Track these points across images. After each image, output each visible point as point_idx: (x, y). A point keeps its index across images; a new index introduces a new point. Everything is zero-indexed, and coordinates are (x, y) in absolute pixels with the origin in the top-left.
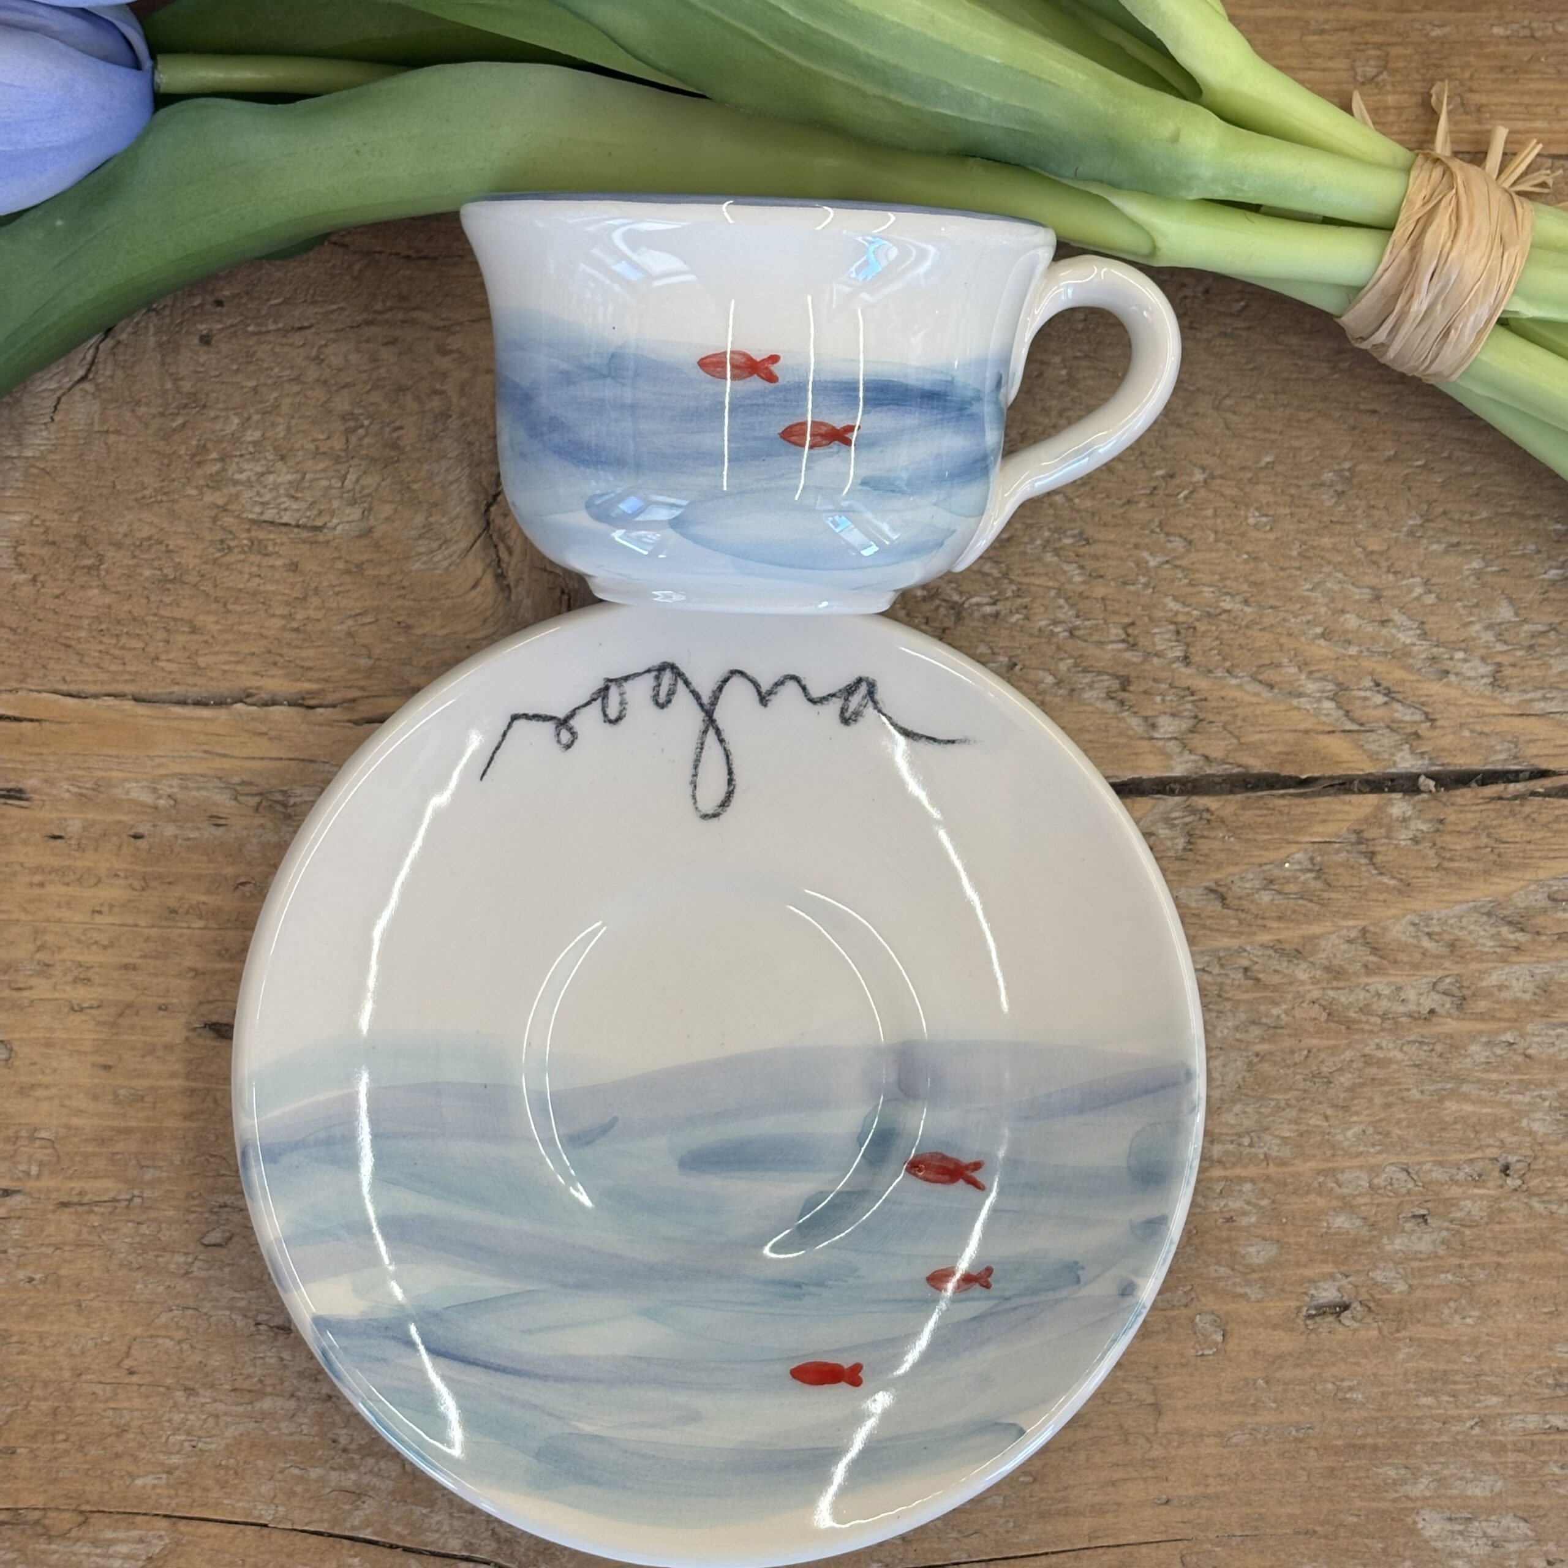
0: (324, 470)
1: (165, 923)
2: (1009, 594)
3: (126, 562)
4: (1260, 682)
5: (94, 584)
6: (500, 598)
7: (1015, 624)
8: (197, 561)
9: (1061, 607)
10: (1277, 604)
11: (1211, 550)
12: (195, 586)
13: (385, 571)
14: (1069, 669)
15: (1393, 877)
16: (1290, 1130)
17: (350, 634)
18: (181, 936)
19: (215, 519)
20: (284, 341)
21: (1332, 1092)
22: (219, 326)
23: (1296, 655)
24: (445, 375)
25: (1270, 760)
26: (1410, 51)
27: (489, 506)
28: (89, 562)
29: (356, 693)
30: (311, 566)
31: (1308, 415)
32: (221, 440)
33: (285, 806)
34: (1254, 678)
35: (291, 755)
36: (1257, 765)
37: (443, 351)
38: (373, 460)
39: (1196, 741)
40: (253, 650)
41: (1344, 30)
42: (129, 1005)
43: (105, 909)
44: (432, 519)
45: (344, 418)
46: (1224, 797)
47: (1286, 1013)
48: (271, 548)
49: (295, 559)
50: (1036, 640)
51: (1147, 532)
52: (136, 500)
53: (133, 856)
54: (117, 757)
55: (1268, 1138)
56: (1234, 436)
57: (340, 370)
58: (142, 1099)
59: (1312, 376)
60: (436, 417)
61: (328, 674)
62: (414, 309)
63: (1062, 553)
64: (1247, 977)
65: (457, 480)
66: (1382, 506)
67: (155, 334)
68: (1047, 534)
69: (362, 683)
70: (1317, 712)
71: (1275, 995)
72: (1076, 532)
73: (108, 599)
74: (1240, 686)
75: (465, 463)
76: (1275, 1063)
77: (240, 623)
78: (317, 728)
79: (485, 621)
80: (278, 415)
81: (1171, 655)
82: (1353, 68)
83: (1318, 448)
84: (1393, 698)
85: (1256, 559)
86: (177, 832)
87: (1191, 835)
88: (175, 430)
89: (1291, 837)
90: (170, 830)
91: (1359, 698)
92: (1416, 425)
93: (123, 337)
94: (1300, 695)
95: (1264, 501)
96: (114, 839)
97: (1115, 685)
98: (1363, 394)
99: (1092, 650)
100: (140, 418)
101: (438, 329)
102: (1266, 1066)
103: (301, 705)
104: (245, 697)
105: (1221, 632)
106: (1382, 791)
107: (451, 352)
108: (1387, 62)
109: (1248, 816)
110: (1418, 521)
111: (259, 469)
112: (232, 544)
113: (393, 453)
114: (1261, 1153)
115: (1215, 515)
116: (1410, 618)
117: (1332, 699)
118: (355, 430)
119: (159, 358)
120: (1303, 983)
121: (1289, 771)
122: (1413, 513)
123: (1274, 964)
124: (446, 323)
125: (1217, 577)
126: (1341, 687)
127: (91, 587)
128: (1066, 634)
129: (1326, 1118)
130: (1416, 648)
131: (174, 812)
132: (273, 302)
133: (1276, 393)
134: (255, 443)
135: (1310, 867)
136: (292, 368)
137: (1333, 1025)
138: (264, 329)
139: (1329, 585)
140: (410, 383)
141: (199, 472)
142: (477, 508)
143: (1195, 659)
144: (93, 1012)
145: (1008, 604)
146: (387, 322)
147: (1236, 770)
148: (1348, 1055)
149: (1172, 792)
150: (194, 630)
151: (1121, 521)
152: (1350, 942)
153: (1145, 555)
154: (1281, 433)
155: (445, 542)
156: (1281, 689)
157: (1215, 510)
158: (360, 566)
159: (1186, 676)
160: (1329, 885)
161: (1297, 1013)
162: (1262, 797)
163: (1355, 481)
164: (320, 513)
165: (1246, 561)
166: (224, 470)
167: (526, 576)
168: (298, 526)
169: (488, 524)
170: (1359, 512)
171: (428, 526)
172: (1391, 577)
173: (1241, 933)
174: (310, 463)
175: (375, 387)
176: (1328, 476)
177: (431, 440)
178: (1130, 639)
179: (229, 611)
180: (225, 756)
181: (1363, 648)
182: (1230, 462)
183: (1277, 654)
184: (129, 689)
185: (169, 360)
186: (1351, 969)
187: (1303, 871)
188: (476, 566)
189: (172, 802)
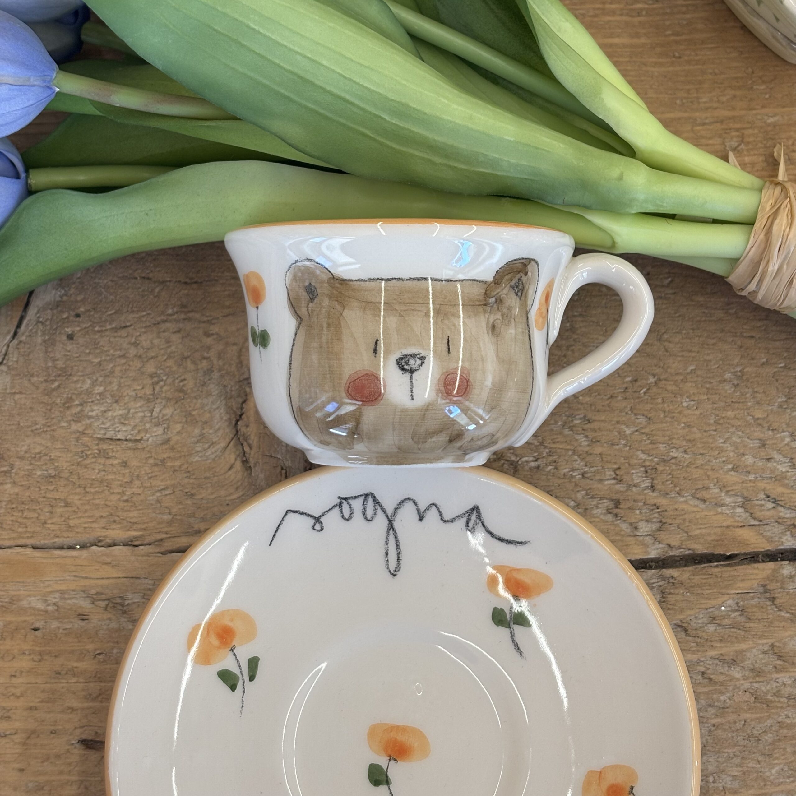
0: (140, 407)
1: (53, 681)
2: (545, 454)
3: (26, 467)
4: (698, 498)
5: (8, 481)
6: (245, 474)
7: (549, 472)
8: (68, 464)
9: (576, 461)
10: (704, 452)
11: (662, 423)
12: (67, 479)
13: (178, 463)
14: (583, 498)
15: (787, 612)
16: (738, 771)
17: (158, 501)
18: (63, 688)
19: (77, 439)
20: (116, 334)
21: (761, 746)
22: (78, 329)
23: (717, 482)
24: (209, 348)
25: (708, 545)
26: (756, 131)
27: (237, 421)
28: (5, 469)
29: (164, 536)
30: (134, 463)
31: (714, 341)
32: (80, 394)
33: (123, 606)
34: (694, 497)
35: (126, 576)
36: (700, 549)
37: (207, 334)
38: (169, 400)
39: (662, 535)
40: (102, 514)
41: (717, 122)
42: (34, 732)
43: (17, 674)
44: (204, 431)
45: (151, 376)
46: (681, 569)
47: (730, 699)
48: (110, 454)
49: (125, 459)
50: (563, 481)
51: (624, 414)
52: (32, 431)
53: (34, 641)
54: (23, 582)
55: (724, 776)
56: (670, 355)
57: (148, 349)
58: (42, 788)
59: (713, 318)
60: (205, 372)
61: (146, 525)
62: (189, 312)
63: (574, 429)
64: (704, 678)
65: (218, 408)
66: (762, 391)
67: (41, 336)
68: (564, 418)
69: (166, 529)
70: (733, 515)
71: (721, 688)
72: (582, 416)
73: (16, 490)
74: (686, 502)
75: (222, 399)
76: (725, 730)
77: (94, 499)
78: (140, 558)
79: (237, 489)
80: (114, 377)
81: (643, 486)
82: (723, 143)
83: (721, 360)
84: (778, 504)
85: (689, 426)
86: (59, 625)
87: (663, 593)
88: (54, 390)
89: (724, 591)
90: (55, 624)
91: (757, 505)
92: (778, 343)
93: (23, 338)
94: (722, 505)
95: (692, 392)
96: (23, 631)
97: (611, 505)
98: (745, 327)
99: (596, 485)
100: (33, 384)
101: (204, 322)
102: (720, 732)
103: (130, 545)
104: (97, 543)
105: (672, 470)
106: (777, 560)
107: (213, 334)
108: (743, 138)
109: (697, 579)
110: (784, 399)
111: (103, 409)
112: (89, 453)
113: (181, 394)
114: (720, 786)
115: (663, 402)
116: (784, 456)
117: (741, 507)
118: (157, 383)
119: (44, 348)
120: (738, 680)
121: (719, 551)
122: (780, 395)
123: (720, 669)
124: (209, 318)
125: (667, 438)
126: (747, 499)
127: (6, 483)
128: (580, 476)
129: (759, 762)
130: (789, 474)
131: (57, 613)
132: (110, 313)
133: (693, 329)
134: (100, 394)
135: (737, 608)
136: (120, 350)
137: (759, 705)
138: (104, 329)
139: (734, 439)
140: (189, 354)
141: (68, 413)
142: (231, 423)
143: (658, 487)
144: (12, 736)
145: (545, 460)
146: (175, 320)
147: (687, 552)
148: (769, 722)
149: (650, 568)
150: (67, 505)
151: (608, 408)
152: (765, 653)
153: (623, 427)
154: (698, 352)
155: (213, 443)
156: (710, 502)
157: (663, 399)
158: (163, 461)
159: (653, 497)
160: (749, 619)
161: (735, 698)
162: (704, 568)
163: (744, 378)
164: (139, 432)
165: (684, 428)
166: (82, 411)
167: (260, 461)
168: (126, 440)
169: (237, 432)
170: (748, 395)
171: (202, 436)
172: (770, 433)
173: (698, 651)
174: (132, 403)
175: (169, 357)
176: (728, 376)
177: (203, 385)
178: (618, 477)
179: (88, 492)
180: (86, 578)
181: (757, 475)
182: (669, 370)
183: (706, 482)
184: (30, 542)
185: (50, 350)
186: (766, 669)
187: (731, 611)
188: (231, 457)
189: (56, 608)
